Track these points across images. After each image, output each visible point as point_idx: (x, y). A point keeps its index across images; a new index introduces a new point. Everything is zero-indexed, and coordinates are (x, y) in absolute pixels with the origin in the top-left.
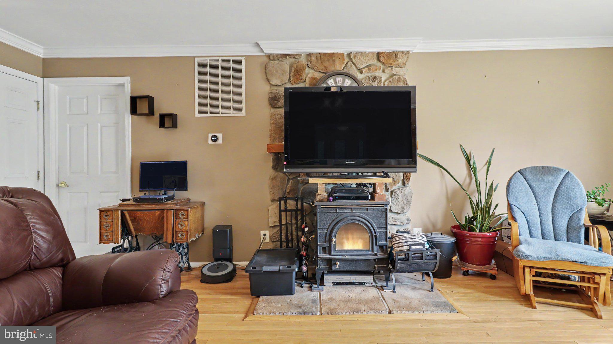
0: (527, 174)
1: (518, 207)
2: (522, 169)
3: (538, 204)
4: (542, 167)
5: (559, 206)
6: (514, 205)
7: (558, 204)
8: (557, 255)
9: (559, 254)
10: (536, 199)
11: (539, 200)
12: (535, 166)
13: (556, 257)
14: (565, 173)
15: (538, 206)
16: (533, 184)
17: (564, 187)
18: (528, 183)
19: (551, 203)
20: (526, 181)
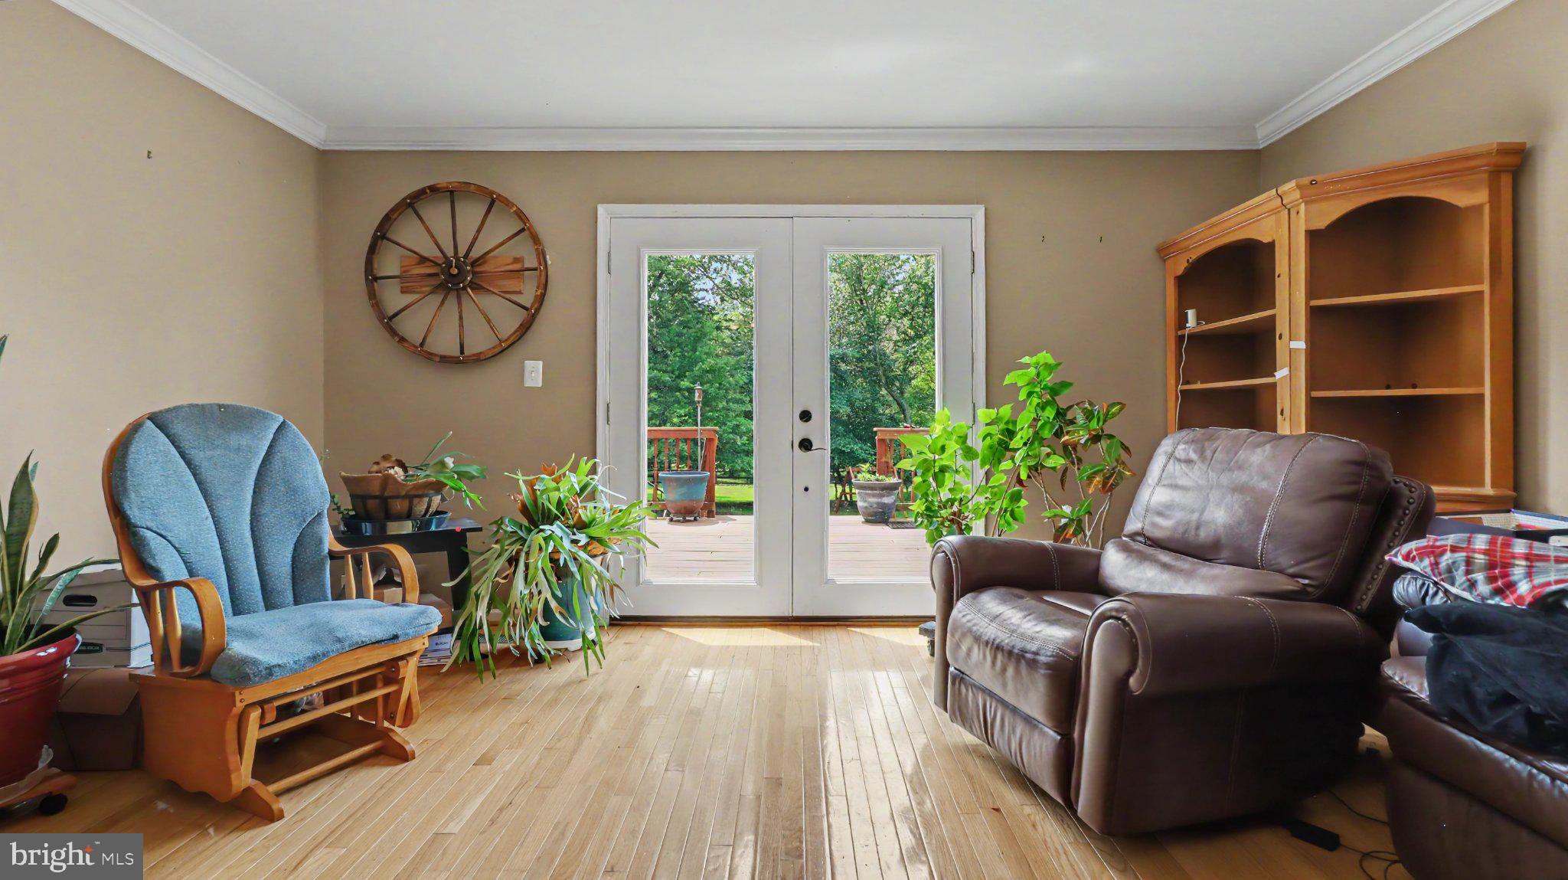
0: (178, 428)
1: (163, 532)
2: (161, 412)
3: (213, 517)
4: (220, 406)
5: (271, 515)
6: (148, 528)
7: (266, 509)
8: (339, 640)
9: (340, 635)
10: (206, 500)
11: (218, 505)
12: (200, 402)
13: (338, 646)
14: (276, 426)
15: (214, 522)
16: (198, 456)
17: (277, 464)
18: (183, 455)
19: (248, 509)
20: (177, 447)
